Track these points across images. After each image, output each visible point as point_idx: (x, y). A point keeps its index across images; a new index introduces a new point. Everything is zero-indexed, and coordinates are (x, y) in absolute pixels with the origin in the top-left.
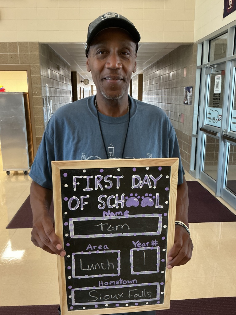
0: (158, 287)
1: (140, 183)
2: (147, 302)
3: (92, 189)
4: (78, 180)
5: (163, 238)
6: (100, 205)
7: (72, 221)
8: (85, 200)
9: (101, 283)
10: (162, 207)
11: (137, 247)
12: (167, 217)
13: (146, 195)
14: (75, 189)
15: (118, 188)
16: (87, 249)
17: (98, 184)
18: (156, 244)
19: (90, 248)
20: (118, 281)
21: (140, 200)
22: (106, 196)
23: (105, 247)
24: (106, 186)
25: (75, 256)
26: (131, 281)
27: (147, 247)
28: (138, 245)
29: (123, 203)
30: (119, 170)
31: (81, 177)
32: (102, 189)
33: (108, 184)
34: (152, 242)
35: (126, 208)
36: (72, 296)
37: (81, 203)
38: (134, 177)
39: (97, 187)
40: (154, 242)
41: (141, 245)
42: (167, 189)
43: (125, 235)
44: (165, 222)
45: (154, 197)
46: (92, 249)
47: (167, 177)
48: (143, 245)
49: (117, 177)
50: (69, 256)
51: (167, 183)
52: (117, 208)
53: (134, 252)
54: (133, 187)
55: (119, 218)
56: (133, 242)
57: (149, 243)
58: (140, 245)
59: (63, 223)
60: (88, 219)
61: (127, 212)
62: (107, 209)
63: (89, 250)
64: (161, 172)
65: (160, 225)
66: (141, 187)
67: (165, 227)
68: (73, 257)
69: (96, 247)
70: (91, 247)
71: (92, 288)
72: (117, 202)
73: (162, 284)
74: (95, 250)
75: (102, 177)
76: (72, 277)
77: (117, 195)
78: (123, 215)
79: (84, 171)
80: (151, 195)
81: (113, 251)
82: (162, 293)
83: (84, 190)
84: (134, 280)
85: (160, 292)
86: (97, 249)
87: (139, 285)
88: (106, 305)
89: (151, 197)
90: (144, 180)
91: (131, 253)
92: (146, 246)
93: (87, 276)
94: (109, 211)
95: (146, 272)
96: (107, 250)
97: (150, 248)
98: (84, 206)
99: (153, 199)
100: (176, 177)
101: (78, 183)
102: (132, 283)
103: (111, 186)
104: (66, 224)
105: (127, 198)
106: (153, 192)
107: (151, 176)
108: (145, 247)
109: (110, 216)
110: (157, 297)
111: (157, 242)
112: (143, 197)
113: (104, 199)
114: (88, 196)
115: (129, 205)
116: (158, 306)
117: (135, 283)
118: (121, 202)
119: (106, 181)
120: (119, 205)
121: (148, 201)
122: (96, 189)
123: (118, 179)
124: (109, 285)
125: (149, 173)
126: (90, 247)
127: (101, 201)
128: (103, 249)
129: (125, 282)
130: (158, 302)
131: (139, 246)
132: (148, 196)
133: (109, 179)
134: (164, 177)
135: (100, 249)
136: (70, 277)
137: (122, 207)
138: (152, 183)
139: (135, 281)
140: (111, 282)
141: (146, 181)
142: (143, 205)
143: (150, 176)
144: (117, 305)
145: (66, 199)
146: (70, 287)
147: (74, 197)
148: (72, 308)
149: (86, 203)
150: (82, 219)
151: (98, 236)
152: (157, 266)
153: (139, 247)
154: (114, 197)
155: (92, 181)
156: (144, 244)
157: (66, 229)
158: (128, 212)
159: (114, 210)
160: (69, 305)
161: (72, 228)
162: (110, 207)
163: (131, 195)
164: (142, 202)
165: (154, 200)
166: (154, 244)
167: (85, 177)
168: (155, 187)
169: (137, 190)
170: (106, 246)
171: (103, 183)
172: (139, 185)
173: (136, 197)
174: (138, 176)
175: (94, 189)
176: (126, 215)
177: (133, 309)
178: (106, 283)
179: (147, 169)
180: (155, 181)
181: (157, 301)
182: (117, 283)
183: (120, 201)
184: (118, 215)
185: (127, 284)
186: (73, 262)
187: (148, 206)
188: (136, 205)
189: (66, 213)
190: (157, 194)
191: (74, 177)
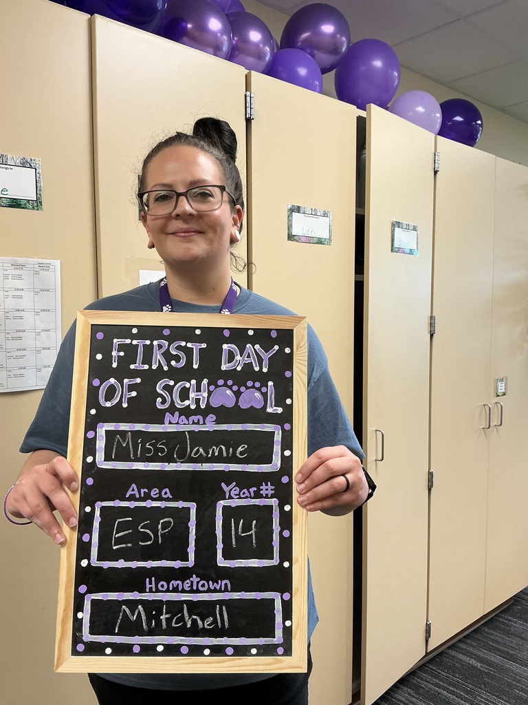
0: (278, 605)
1: (237, 361)
2: (254, 646)
3: (146, 367)
4: (121, 347)
5: (285, 480)
6: (159, 400)
7: (103, 429)
8: (131, 388)
9: (150, 583)
10: (280, 410)
11: (230, 497)
12: (291, 431)
13: (250, 383)
14: (115, 365)
15: (195, 366)
16: (127, 496)
17: (158, 357)
18: (270, 492)
19: (133, 493)
20: (188, 581)
21: (238, 394)
22: (172, 383)
23: (166, 493)
24: (173, 363)
25: (102, 509)
26: (218, 584)
27: (251, 498)
28: (233, 493)
29: (204, 397)
30: (198, 332)
31: (128, 341)
32: (166, 368)
33: (177, 359)
34: (261, 488)
35: (209, 410)
36: (85, 616)
37: (124, 393)
38: (225, 346)
39: (156, 363)
40: (266, 487)
41: (239, 495)
42: (288, 374)
43: (206, 467)
44: (287, 443)
45: (264, 390)
46: (138, 496)
47: (287, 350)
48: (244, 493)
49: (194, 345)
50: (88, 509)
51: (288, 362)
52: (193, 407)
53: (224, 508)
54: (224, 368)
55: (196, 430)
56: (223, 484)
57: (255, 489)
58: (237, 493)
59: (85, 433)
60: (134, 427)
61: (212, 417)
62: (172, 409)
63: (132, 498)
64: (275, 341)
65: (277, 448)
66: (239, 368)
67: (287, 453)
68: (97, 513)
69: (147, 491)
70: (136, 492)
71: (131, 596)
72: (192, 395)
73: (286, 596)
74: (143, 499)
75: (166, 343)
76: (89, 563)
77: (193, 382)
78: (204, 423)
79: (135, 331)
80: (258, 384)
81: (180, 504)
82: (288, 623)
83: (132, 367)
84: (224, 582)
85: (284, 620)
86: (147, 497)
87: (236, 596)
88: (160, 649)
89: (259, 389)
90: (245, 354)
91: (219, 512)
92: (249, 495)
93: (121, 564)
94: (177, 414)
95: (251, 563)
96: (168, 500)
97: (257, 502)
98: (130, 400)
99: (262, 393)
100: (304, 351)
101: (122, 354)
102: (220, 591)
103: (182, 363)
104: (91, 435)
105: (212, 388)
106: (262, 378)
107: (257, 347)
108: (246, 497)
109: (178, 423)
110: (276, 636)
111: (273, 487)
112: (243, 389)
113: (169, 389)
114: (138, 380)
115: (215, 403)
116: (280, 662)
117: (226, 590)
118: (201, 395)
119: (174, 353)
120: (198, 401)
121: (252, 398)
122: (154, 367)
123: (196, 349)
124: (168, 591)
125: (253, 340)
126: (133, 490)
127: (162, 392)
128: (160, 499)
129: (203, 586)
130: (280, 650)
131: (236, 495)
132: (253, 387)
133: (179, 348)
134: (281, 350)
135: (154, 497)
136: (84, 563)
137: (203, 406)
138: (260, 360)
139: (226, 584)
140: (172, 582)
141: (249, 356)
142: (244, 405)
143: (255, 347)
144: (184, 650)
145: (96, 382)
146: (83, 589)
147: (112, 381)
148: (81, 647)
149: (134, 394)
150: (124, 427)
151: (153, 466)
152: (275, 548)
153: (235, 499)
154: (188, 385)
155: (148, 351)
156: (245, 490)
157: (89, 447)
158: (215, 418)
159: (186, 412)
160: (76, 639)
161: (101, 444)
162: (179, 404)
163: (221, 382)
164: (241, 398)
165: (265, 395)
166: (267, 492)
167: (135, 342)
168: (265, 370)
169: (231, 374)
170: (167, 490)
171: (168, 356)
172: (236, 363)
173: (230, 388)
174: (234, 346)
175: (150, 366)
176: (210, 425)
177: (221, 665)
178: (162, 586)
179: (251, 333)
180: (266, 356)
181: (278, 646)
182: (187, 586)
183: (199, 394)
184: (194, 423)
185: (209, 591)
186: (96, 525)
187: (252, 407)
188: (230, 404)
189: (93, 412)
190: (270, 383)
191: (115, 340)
